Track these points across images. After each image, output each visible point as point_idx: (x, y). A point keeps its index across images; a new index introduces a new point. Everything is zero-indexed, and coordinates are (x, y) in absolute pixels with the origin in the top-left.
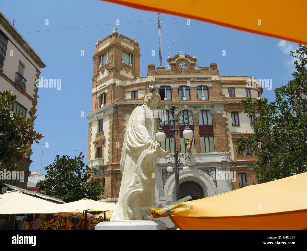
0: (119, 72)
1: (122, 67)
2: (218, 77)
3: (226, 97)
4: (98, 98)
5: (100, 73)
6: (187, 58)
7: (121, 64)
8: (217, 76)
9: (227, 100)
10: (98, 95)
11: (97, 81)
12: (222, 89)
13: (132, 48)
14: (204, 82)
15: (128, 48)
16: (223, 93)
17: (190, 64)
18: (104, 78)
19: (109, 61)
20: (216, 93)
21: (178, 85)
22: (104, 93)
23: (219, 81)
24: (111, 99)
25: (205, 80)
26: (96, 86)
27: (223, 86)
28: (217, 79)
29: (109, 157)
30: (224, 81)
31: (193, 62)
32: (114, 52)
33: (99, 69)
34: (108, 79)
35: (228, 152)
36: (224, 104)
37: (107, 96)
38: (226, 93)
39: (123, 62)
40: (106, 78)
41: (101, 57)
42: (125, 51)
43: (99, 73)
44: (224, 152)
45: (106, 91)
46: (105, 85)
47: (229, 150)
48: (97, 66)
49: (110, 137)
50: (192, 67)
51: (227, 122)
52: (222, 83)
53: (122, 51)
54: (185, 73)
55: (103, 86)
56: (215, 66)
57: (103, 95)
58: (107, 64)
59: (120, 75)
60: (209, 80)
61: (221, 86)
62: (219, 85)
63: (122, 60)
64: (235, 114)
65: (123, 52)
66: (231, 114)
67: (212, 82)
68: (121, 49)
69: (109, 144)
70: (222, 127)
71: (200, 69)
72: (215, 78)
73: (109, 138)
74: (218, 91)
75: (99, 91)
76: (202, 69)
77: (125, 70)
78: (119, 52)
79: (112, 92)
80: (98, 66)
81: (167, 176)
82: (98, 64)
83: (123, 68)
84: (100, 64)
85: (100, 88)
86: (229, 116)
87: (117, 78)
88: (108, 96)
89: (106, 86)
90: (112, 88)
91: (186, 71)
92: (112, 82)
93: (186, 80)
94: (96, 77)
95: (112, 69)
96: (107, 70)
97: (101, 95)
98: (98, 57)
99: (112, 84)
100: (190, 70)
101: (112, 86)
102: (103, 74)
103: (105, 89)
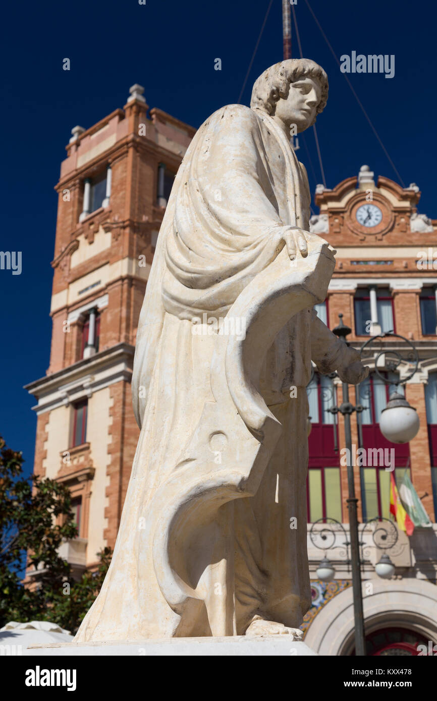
0: (148, 239)
1: (157, 220)
4: (73, 325)
5: (81, 238)
6: (384, 192)
7: (154, 211)
10: (74, 316)
11: (70, 270)
17: (395, 212)
18: (95, 260)
19: (115, 198)
21: (351, 285)
22: (95, 310)
24: (118, 329)
26: (66, 285)
29: (108, 534)
31: (407, 204)
32: (130, 170)
33: (79, 226)
34: (107, 263)
37: (106, 321)
40: (103, 259)
41: (87, 186)
42: (168, 165)
43: (78, 242)
45: (102, 303)
46: (98, 283)
48: (70, 216)
49: (113, 463)
50: (402, 220)
53: (159, 168)
54: (379, 243)
55: (93, 286)
57: (92, 317)
58: (105, 211)
59: (152, 247)
65: (162, 170)
68: (157, 161)
69: (107, 488)
71: (430, 230)
73: (108, 467)
75: (76, 305)
76: (435, 228)
78: (149, 170)
79: (121, 305)
80: (75, 216)
82: (76, 208)
84: (80, 211)
85: (80, 293)
88: (107, 319)
89: (102, 285)
90: (122, 291)
91: (379, 236)
92: (124, 273)
93: (381, 267)
94: (67, 254)
95: (124, 228)
96: (107, 230)
97: (85, 316)
98: (74, 185)
99: (122, 279)
100: (395, 233)
101: (122, 285)
102: (91, 243)
103: (97, 295)
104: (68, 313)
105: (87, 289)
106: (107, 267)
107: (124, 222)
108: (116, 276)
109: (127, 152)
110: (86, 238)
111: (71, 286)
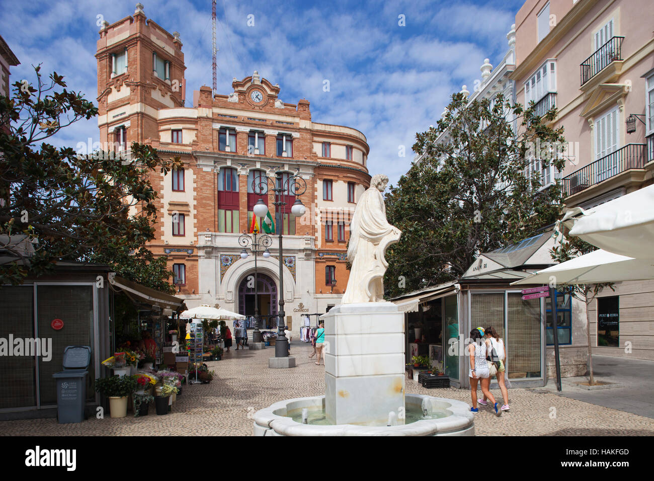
0: (150, 94)
1: (153, 84)
2: (309, 124)
3: (317, 156)
4: (111, 133)
5: (113, 87)
6: (264, 86)
7: (152, 78)
8: (309, 121)
9: (319, 161)
10: (112, 129)
11: (107, 104)
12: (314, 144)
13: (171, 51)
14: (288, 128)
15: (163, 48)
16: (314, 150)
17: (268, 96)
18: (122, 101)
19: (131, 68)
20: (305, 148)
21: (247, 129)
22: (123, 127)
23: (310, 130)
25: (289, 126)
26: (106, 111)
27: (316, 139)
28: (308, 127)
30: (317, 131)
31: (273, 93)
32: (138, 53)
33: (111, 80)
34: (129, 103)
35: (314, 236)
36: (314, 166)
37: (130, 134)
38: (318, 149)
39: (156, 74)
40: (126, 101)
41: (113, 58)
42: (158, 53)
43: (111, 89)
44: (309, 236)
45: (127, 124)
46: (124, 113)
47: (316, 233)
48: (105, 74)
50: (271, 101)
51: (316, 193)
52: (314, 133)
53: (153, 54)
54: (261, 111)
55: (121, 114)
56: (306, 104)
57: (121, 130)
58: (126, 75)
59: (152, 98)
60: (294, 126)
61: (312, 138)
62: (308, 136)
63: (153, 71)
64: (328, 182)
65: (155, 56)
66: (322, 182)
67: (299, 130)
68: (151, 50)
70: (309, 200)
71: (283, 107)
72: (304, 124)
74: (307, 145)
75: (112, 123)
76: (285, 107)
77: (159, 89)
78: (148, 54)
79: (138, 127)
80: (108, 74)
81: (227, 265)
82: (108, 70)
83: (155, 87)
84: (111, 72)
85: (114, 117)
86: (320, 185)
87: (146, 104)
89: (126, 115)
90: (138, 120)
91: (261, 108)
92: (139, 110)
93: (261, 122)
94: (105, 95)
95: (137, 86)
96: (128, 85)
97: (118, 130)
98: (106, 56)
99: (138, 113)
100: (268, 107)
101: (138, 116)
102: (119, 91)
103: (124, 119)
104: (108, 127)
105: (118, 115)
106: (129, 105)
107: (137, 83)
108: (135, 111)
109: (137, 43)
110: (115, 88)
111: (109, 113)
